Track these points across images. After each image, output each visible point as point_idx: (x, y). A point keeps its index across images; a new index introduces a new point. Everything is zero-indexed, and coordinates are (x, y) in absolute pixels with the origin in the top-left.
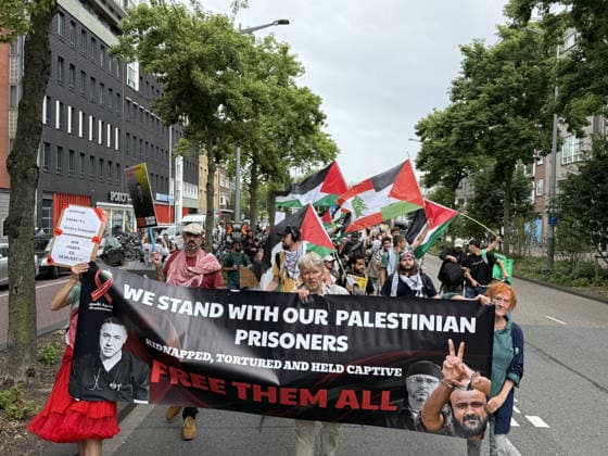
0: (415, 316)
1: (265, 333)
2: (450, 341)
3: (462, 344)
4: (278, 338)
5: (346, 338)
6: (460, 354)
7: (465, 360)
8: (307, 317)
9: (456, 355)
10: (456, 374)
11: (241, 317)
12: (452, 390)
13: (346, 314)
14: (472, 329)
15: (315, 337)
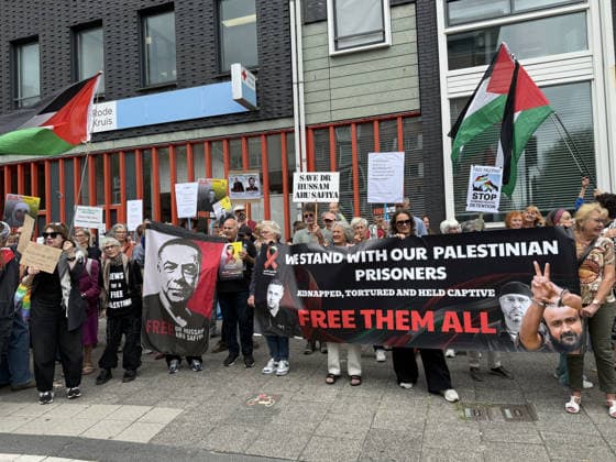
0: (501, 246)
1: (378, 270)
2: (535, 263)
3: (547, 264)
4: (389, 273)
5: (443, 268)
6: (547, 274)
8: (409, 254)
9: (543, 274)
10: (545, 292)
11: (357, 260)
12: (544, 307)
13: (442, 250)
14: (555, 251)
15: (418, 270)
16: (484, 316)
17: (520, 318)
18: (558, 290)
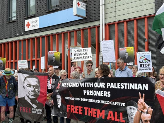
0: (129, 84)
1: (90, 91)
2: (140, 93)
3: (144, 94)
4: (93, 92)
5: (110, 92)
6: (143, 98)
7: (145, 101)
8: (99, 85)
9: (142, 99)
10: (142, 107)
12: (141, 113)
13: (110, 84)
14: (147, 89)
16: (121, 114)
17: (133, 117)
18: (147, 106)
